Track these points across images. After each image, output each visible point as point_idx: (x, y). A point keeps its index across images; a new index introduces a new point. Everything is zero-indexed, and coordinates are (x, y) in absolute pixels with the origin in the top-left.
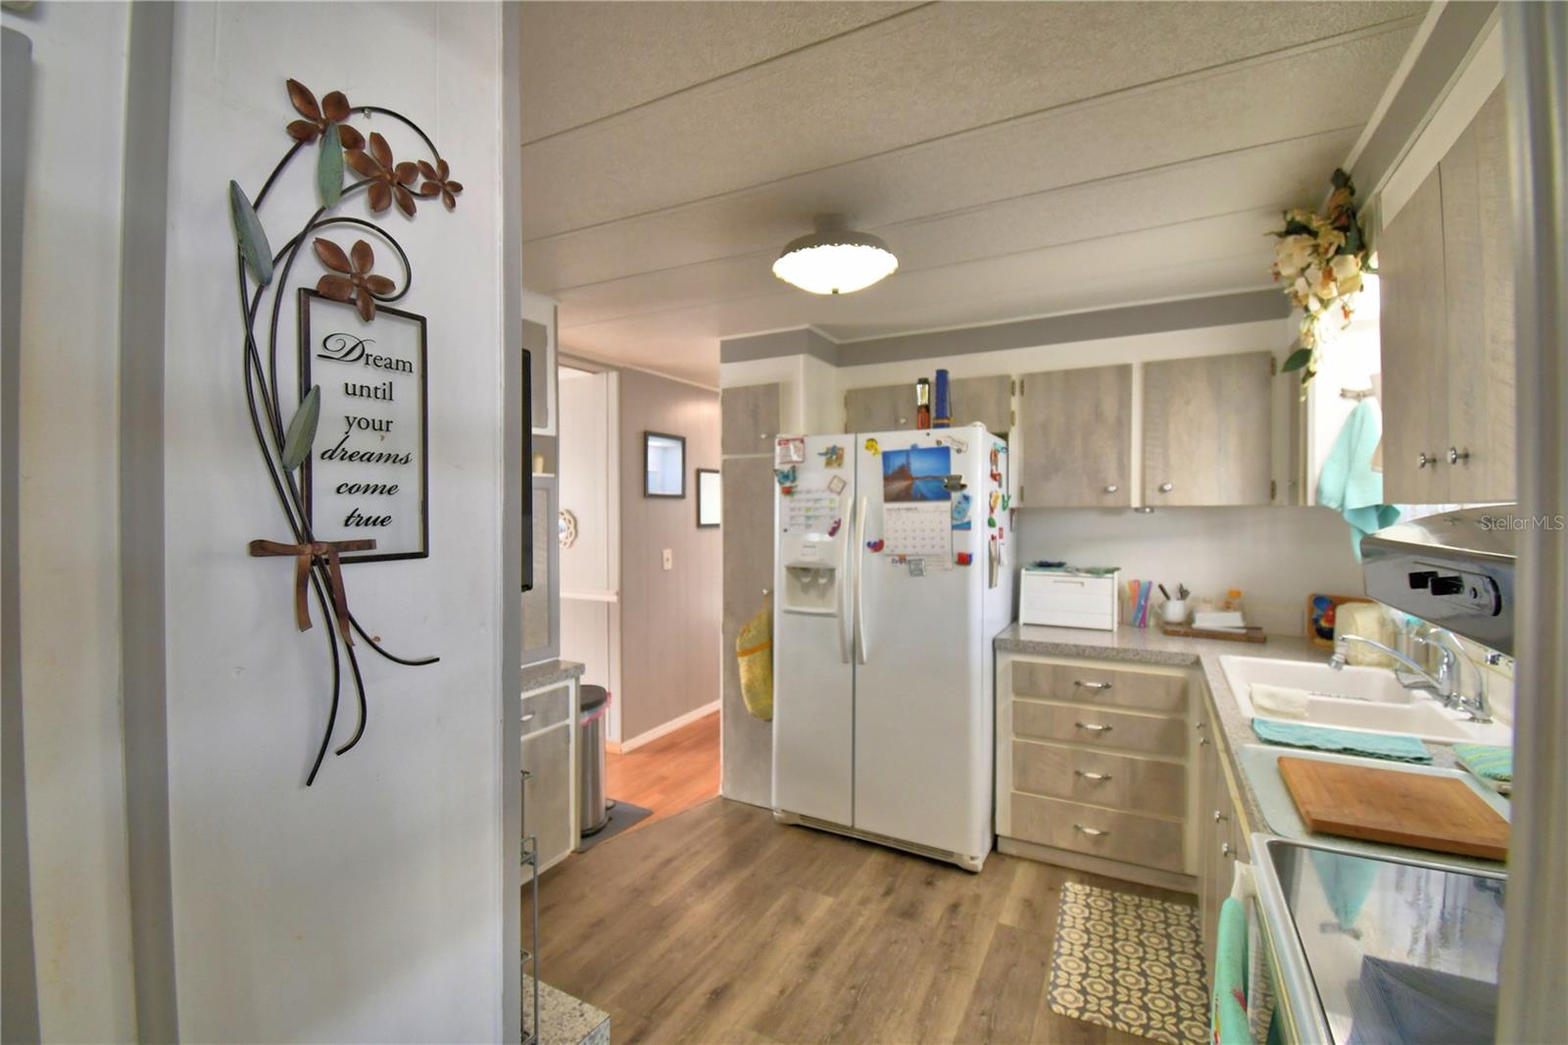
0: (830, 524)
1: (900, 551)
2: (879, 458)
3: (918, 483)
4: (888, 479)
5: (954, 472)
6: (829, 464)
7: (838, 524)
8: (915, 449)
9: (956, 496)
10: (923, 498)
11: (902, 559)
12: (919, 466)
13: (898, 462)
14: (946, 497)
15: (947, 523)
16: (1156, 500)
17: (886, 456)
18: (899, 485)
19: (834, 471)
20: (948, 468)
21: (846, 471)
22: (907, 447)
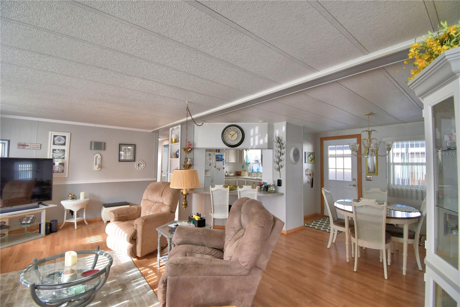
0: (210, 164)
1: (218, 167)
2: (215, 156)
3: (219, 159)
4: (216, 158)
5: (223, 158)
6: (209, 156)
7: (211, 164)
8: (219, 155)
9: (223, 161)
10: (220, 161)
11: (218, 168)
12: (220, 157)
13: (217, 156)
14: (222, 161)
15: (223, 164)
16: (230, 162)
17: (216, 155)
18: (218, 159)
19: (210, 157)
20: (222, 157)
21: (211, 157)
22: (218, 154)
